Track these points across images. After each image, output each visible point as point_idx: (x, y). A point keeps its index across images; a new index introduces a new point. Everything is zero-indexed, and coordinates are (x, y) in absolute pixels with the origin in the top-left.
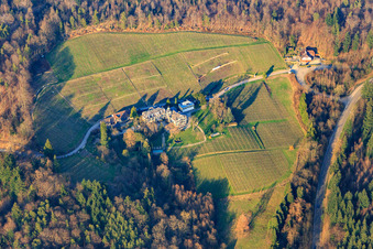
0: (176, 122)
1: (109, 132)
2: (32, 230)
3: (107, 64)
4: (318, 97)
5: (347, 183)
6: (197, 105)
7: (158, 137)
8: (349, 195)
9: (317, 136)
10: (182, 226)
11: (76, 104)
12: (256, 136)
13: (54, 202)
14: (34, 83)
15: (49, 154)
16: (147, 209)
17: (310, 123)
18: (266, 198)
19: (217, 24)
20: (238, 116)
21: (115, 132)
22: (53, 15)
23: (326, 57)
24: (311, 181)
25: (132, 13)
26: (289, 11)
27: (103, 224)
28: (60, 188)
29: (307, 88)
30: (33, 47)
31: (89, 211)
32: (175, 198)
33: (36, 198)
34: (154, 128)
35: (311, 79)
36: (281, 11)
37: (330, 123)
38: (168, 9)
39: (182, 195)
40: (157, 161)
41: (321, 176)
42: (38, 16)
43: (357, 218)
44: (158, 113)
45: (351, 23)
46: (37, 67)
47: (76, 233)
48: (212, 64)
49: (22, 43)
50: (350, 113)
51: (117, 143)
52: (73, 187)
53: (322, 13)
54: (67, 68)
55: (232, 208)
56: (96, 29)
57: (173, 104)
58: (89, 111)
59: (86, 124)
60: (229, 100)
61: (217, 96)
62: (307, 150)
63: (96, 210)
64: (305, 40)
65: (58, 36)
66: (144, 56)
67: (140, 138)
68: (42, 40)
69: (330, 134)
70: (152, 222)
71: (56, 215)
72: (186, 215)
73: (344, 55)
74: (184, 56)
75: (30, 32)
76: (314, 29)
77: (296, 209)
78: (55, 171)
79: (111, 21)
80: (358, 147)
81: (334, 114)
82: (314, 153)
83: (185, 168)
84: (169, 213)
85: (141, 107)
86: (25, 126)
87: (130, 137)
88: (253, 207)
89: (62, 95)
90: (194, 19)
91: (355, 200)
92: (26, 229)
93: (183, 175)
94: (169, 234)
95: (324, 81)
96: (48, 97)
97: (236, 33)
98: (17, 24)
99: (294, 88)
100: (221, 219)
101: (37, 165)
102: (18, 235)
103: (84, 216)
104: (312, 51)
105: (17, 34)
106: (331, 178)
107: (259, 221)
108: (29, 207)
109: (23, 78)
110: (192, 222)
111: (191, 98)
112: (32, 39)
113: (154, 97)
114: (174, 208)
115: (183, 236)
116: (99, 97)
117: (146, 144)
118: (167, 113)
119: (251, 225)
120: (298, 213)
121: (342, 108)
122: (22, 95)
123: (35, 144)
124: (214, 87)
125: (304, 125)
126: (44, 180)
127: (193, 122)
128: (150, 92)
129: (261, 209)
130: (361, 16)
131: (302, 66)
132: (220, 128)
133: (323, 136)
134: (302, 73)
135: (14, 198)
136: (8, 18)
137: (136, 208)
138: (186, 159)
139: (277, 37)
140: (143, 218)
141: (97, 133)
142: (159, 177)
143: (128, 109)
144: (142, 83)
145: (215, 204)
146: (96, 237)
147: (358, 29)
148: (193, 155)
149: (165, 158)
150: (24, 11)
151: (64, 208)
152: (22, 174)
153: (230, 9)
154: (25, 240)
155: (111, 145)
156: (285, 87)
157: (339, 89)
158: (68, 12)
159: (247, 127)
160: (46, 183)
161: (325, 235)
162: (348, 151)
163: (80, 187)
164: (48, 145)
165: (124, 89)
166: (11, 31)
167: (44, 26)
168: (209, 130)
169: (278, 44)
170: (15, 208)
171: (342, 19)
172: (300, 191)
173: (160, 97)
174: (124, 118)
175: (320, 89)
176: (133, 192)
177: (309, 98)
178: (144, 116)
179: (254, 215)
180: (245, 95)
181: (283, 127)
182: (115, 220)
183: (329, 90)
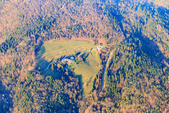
0: (70, 62)
1: (54, 65)
2: (36, 88)
3: (53, 49)
4: (103, 55)
5: (109, 74)
6: (75, 58)
7: (65, 65)
8: (109, 76)
9: (103, 63)
10: (71, 86)
11: (46, 59)
12: (88, 64)
13: (41, 81)
14: (36, 54)
15: (40, 70)
16: (63, 82)
17: (101, 61)
18: (91, 78)
19: (79, 39)
20: (84, 60)
21: (55, 65)
22: (40, 38)
23: (105, 45)
24: (101, 74)
25: (59, 37)
26: (96, 35)
27: (52, 86)
28: (42, 78)
29: (100, 53)
30: (36, 46)
31: (49, 83)
32: (69, 79)
33: (37, 81)
34: (64, 63)
35: (101, 51)
36: (94, 35)
37: (105, 60)
38: (67, 36)
39: (71, 79)
40: (65, 71)
41: (103, 73)
42: (37, 39)
43: (112, 82)
44: (65, 60)
45: (110, 37)
46: (36, 51)
47: (46, 88)
48: (78, 48)
49: (33, 45)
50: (110, 58)
51: (56, 67)
52: (45, 78)
53: (103, 35)
54: (44, 51)
55: (83, 81)
56: (51, 41)
57: (69, 58)
58: (49, 60)
59: (48, 63)
60: (82, 56)
61: (79, 56)
62: (100, 67)
63: (51, 83)
64: (100, 42)
65: (41, 43)
66: (62, 47)
67: (61, 66)
68: (37, 44)
69: (105, 63)
70: (64, 85)
71: (41, 84)
72: (72, 83)
73: (109, 45)
74: (71, 46)
75: (35, 43)
76: (101, 39)
77: (98, 80)
78: (41, 74)
79: (54, 39)
80: (112, 66)
81: (106, 58)
82: (102, 68)
83: (72, 72)
84: (68, 83)
85: (61, 59)
86: (34, 64)
87: (59, 66)
88: (88, 81)
89: (43, 57)
90: (74, 38)
91: (111, 78)
92: (34, 88)
93: (71, 74)
94: (68, 88)
95: (104, 51)
96: (39, 58)
97: (83, 41)
98: (32, 41)
99: (97, 53)
100: (80, 84)
101: (37, 73)
102: (32, 89)
103: (48, 84)
104: (101, 44)
105: (32, 43)
106: (106, 73)
107: (89, 84)
108: (35, 83)
109: (33, 53)
110: (73, 85)
111: (73, 56)
112: (35, 44)
113: (64, 56)
114: (69, 82)
115: (71, 88)
116: (51, 57)
117: (62, 67)
118: (67, 60)
119: (87, 85)
120: (98, 81)
121: (108, 57)
122: (33, 57)
123: (36, 69)
124: (79, 53)
125: (99, 61)
126: (38, 76)
127: (73, 62)
128: (63, 55)
129: (90, 81)
130: (112, 35)
132: (80, 63)
133: (104, 63)
134: (99, 49)
135: (32, 81)
136: (30, 39)
137: (60, 82)
138: (72, 70)
139: (93, 41)
140: (62, 84)
141: (51, 65)
142: (66, 75)
143: (58, 59)
144: (61, 53)
145: (79, 80)
146: (51, 89)
147: (112, 38)
148: (74, 69)
149: (67, 70)
150: (33, 38)
151: (43, 83)
152: (33, 75)
153: (82, 35)
154: (34, 90)
155: (54, 68)
156: (95, 53)
157: (108, 52)
158: (44, 38)
159: (86, 62)
160: (39, 77)
161: (104, 86)
162: (110, 67)
163: (47, 78)
164: (39, 68)
165: (57, 55)
166: (30, 43)
167: (38, 41)
168: (77, 63)
169: (93, 43)
170: (32, 83)
171: (108, 36)
172: (99, 76)
173: (66, 56)
174: (57, 61)
175: (103, 53)
176: (60, 78)
177: (101, 55)
178: (62, 61)
179: (88, 83)
180: (86, 55)
181: (95, 62)
182: (55, 85)
183: (105, 53)
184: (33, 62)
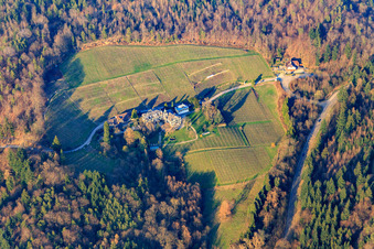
0: (172, 122)
1: (111, 130)
2: (38, 212)
3: (113, 73)
4: (299, 101)
5: (319, 173)
6: (191, 108)
7: (155, 135)
8: (318, 183)
9: (296, 134)
10: (171, 211)
11: (84, 107)
12: (242, 136)
13: (58, 189)
14: (48, 89)
15: (57, 149)
16: (141, 196)
17: (290, 123)
18: (248, 188)
19: (213, 38)
20: (227, 118)
21: (117, 131)
22: (67, 30)
23: (309, 66)
24: (287, 173)
25: (137, 28)
26: (277, 27)
27: (101, 209)
28: (64, 177)
29: (290, 94)
30: (47, 58)
31: (89, 197)
32: (167, 188)
33: (44, 186)
34: (151, 127)
35: (294, 86)
36: (270, 27)
37: (308, 123)
38: (169, 25)
39: (173, 185)
40: (153, 155)
41: (297, 169)
42: (53, 32)
43: (324, 202)
44: (156, 115)
45: (332, 36)
46: (51, 75)
47: (77, 215)
48: (207, 72)
49: (38, 54)
50: (326, 115)
51: (118, 141)
52: (76, 177)
53: (306, 28)
54: (78, 76)
55: (217, 197)
56: (105, 43)
57: (170, 107)
58: (96, 113)
59: (92, 124)
60: (221, 104)
61: (208, 102)
62: (286, 147)
63: (95, 196)
64: (291, 52)
65: (70, 49)
66: (146, 66)
67: (138, 136)
68: (55, 51)
69: (308, 133)
70: (145, 207)
71: (60, 200)
72: (174, 201)
73: (325, 65)
74: (182, 66)
75: (45, 45)
76: (298, 42)
77: (273, 196)
78: (61, 163)
79: (118, 36)
80: (331, 143)
81: (312, 115)
82: (292, 149)
83: (177, 162)
84: (159, 200)
85: (141, 110)
86: (38, 125)
87: (130, 135)
88: (236, 195)
89: (72, 99)
90: (192, 34)
91: (323, 188)
92: (33, 211)
93: (176, 168)
94: (159, 217)
95: (305, 87)
96: (58, 101)
98: (34, 38)
99: (279, 93)
100: (207, 205)
101: (45, 158)
102: (26, 217)
103: (84, 201)
104: (297, 62)
105: (34, 47)
106: (306, 169)
107: (241, 208)
108: (37, 194)
109: (38, 84)
110: (180, 208)
111: (186, 102)
112: (47, 51)
113: (153, 101)
114: (165, 196)
115: (170, 220)
116: (104, 101)
117: (143, 141)
118: (164, 115)
119: (233, 211)
120: (274, 200)
121: (320, 110)
122: (36, 99)
123: (45, 141)
124: (209, 92)
125: (284, 124)
126: (51, 170)
127: (186, 123)
128: (151, 97)
129: (243, 198)
130: (341, 30)
131: (287, 75)
132: (211, 128)
133: (301, 135)
134: (287, 81)
135: (25, 186)
136: (27, 32)
137: (131, 195)
138: (178, 154)
139: (265, 49)
140: (137, 204)
141: (101, 132)
142: (154, 169)
143: (129, 111)
144: (143, 89)
145: (202, 192)
146: (94, 220)
147: (338, 42)
148: (185, 150)
149: (160, 153)
150: (41, 27)
151: (67, 195)
152: (31, 165)
153: (224, 25)
154: (32, 221)
155: (112, 142)
156: (272, 93)
157: (318, 94)
158: (80, 28)
159: (236, 127)
160: (53, 174)
161: (296, 218)
162: (321, 147)
163: (82, 177)
164: (56, 141)
165: (127, 94)
166: (28, 44)
167: (58, 39)
168: (201, 130)
169: (266, 55)
170: (24, 194)
171: (323, 33)
172: (277, 181)
173: (159, 101)
174: (126, 119)
175: (302, 94)
176: (130, 181)
177: (291, 102)
178: (144, 118)
179: (237, 202)
180: (235, 100)
181: (268, 128)
182: (112, 206)
183: (309, 95)
184: (33, 118)
